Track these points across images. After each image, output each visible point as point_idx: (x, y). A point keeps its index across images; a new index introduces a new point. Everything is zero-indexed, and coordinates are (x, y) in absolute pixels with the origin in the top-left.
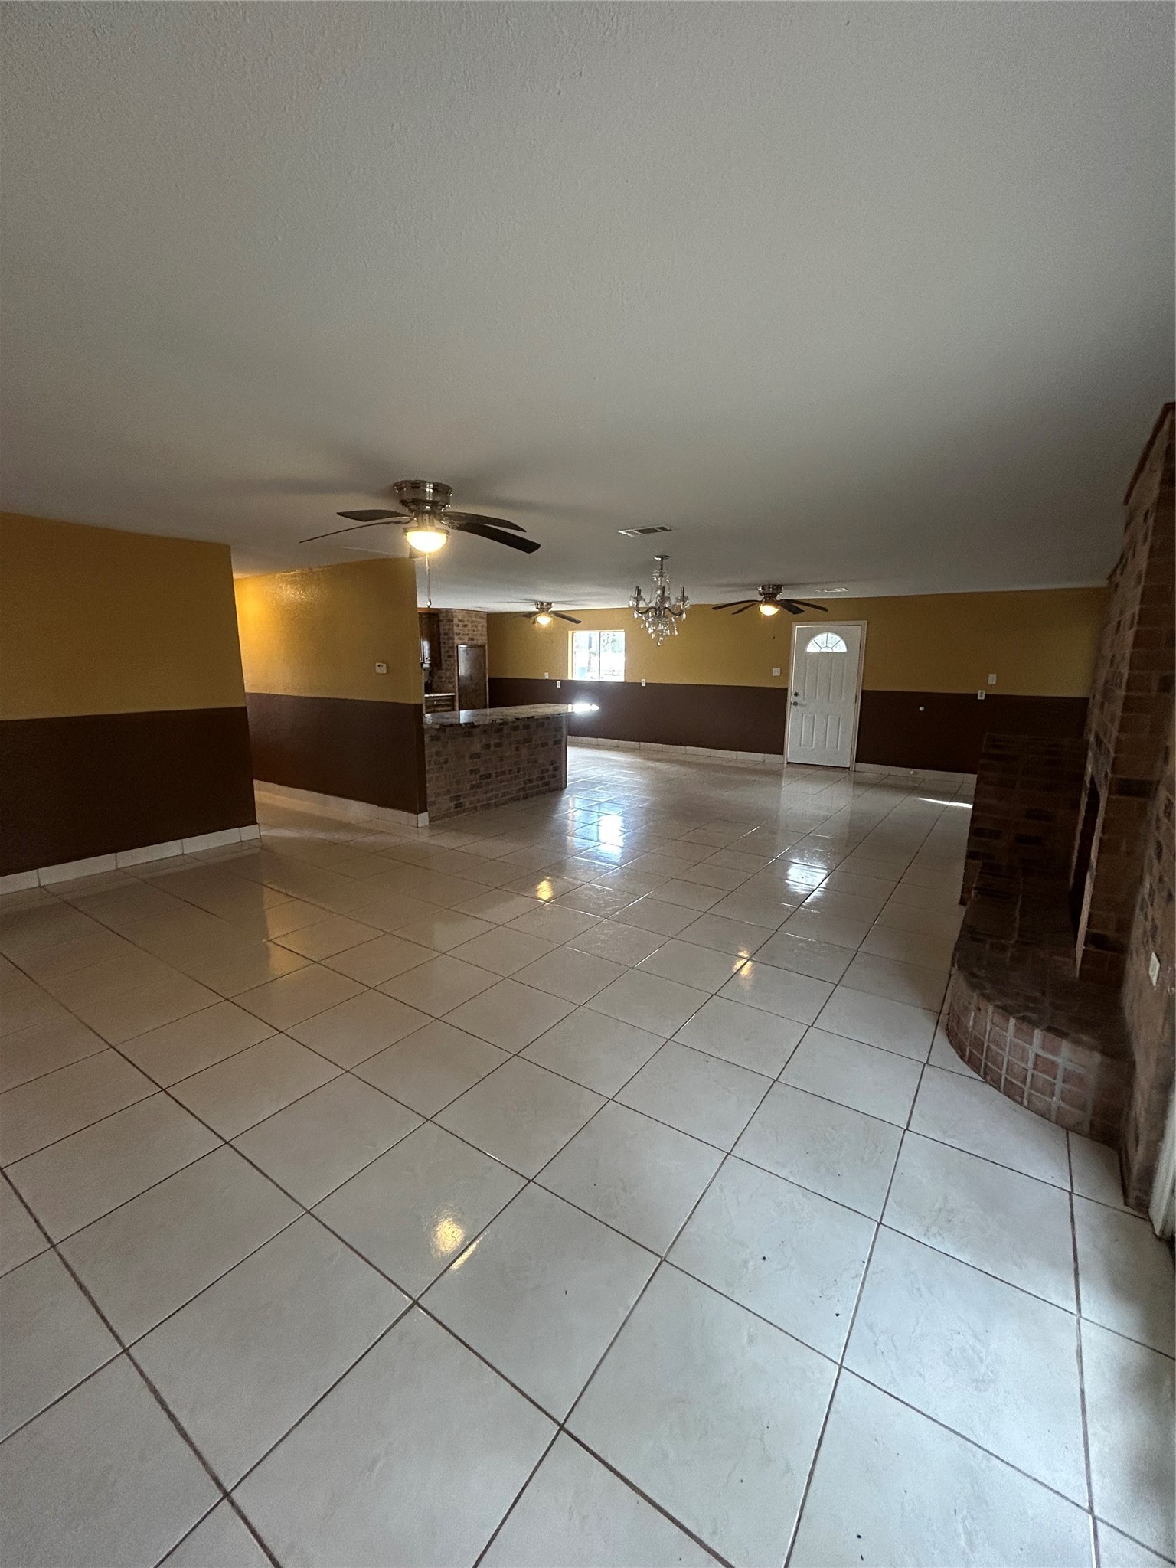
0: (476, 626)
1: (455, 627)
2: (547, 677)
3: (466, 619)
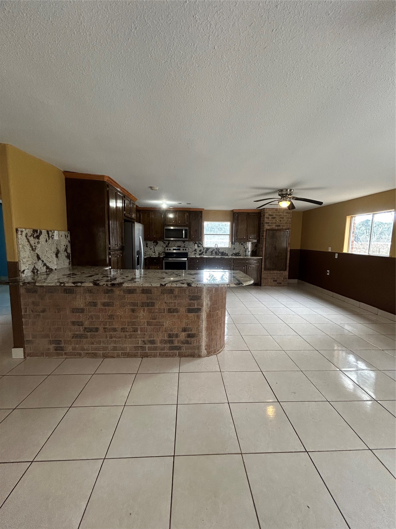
0: (283, 218)
1: (265, 219)
2: (330, 251)
3: (274, 214)
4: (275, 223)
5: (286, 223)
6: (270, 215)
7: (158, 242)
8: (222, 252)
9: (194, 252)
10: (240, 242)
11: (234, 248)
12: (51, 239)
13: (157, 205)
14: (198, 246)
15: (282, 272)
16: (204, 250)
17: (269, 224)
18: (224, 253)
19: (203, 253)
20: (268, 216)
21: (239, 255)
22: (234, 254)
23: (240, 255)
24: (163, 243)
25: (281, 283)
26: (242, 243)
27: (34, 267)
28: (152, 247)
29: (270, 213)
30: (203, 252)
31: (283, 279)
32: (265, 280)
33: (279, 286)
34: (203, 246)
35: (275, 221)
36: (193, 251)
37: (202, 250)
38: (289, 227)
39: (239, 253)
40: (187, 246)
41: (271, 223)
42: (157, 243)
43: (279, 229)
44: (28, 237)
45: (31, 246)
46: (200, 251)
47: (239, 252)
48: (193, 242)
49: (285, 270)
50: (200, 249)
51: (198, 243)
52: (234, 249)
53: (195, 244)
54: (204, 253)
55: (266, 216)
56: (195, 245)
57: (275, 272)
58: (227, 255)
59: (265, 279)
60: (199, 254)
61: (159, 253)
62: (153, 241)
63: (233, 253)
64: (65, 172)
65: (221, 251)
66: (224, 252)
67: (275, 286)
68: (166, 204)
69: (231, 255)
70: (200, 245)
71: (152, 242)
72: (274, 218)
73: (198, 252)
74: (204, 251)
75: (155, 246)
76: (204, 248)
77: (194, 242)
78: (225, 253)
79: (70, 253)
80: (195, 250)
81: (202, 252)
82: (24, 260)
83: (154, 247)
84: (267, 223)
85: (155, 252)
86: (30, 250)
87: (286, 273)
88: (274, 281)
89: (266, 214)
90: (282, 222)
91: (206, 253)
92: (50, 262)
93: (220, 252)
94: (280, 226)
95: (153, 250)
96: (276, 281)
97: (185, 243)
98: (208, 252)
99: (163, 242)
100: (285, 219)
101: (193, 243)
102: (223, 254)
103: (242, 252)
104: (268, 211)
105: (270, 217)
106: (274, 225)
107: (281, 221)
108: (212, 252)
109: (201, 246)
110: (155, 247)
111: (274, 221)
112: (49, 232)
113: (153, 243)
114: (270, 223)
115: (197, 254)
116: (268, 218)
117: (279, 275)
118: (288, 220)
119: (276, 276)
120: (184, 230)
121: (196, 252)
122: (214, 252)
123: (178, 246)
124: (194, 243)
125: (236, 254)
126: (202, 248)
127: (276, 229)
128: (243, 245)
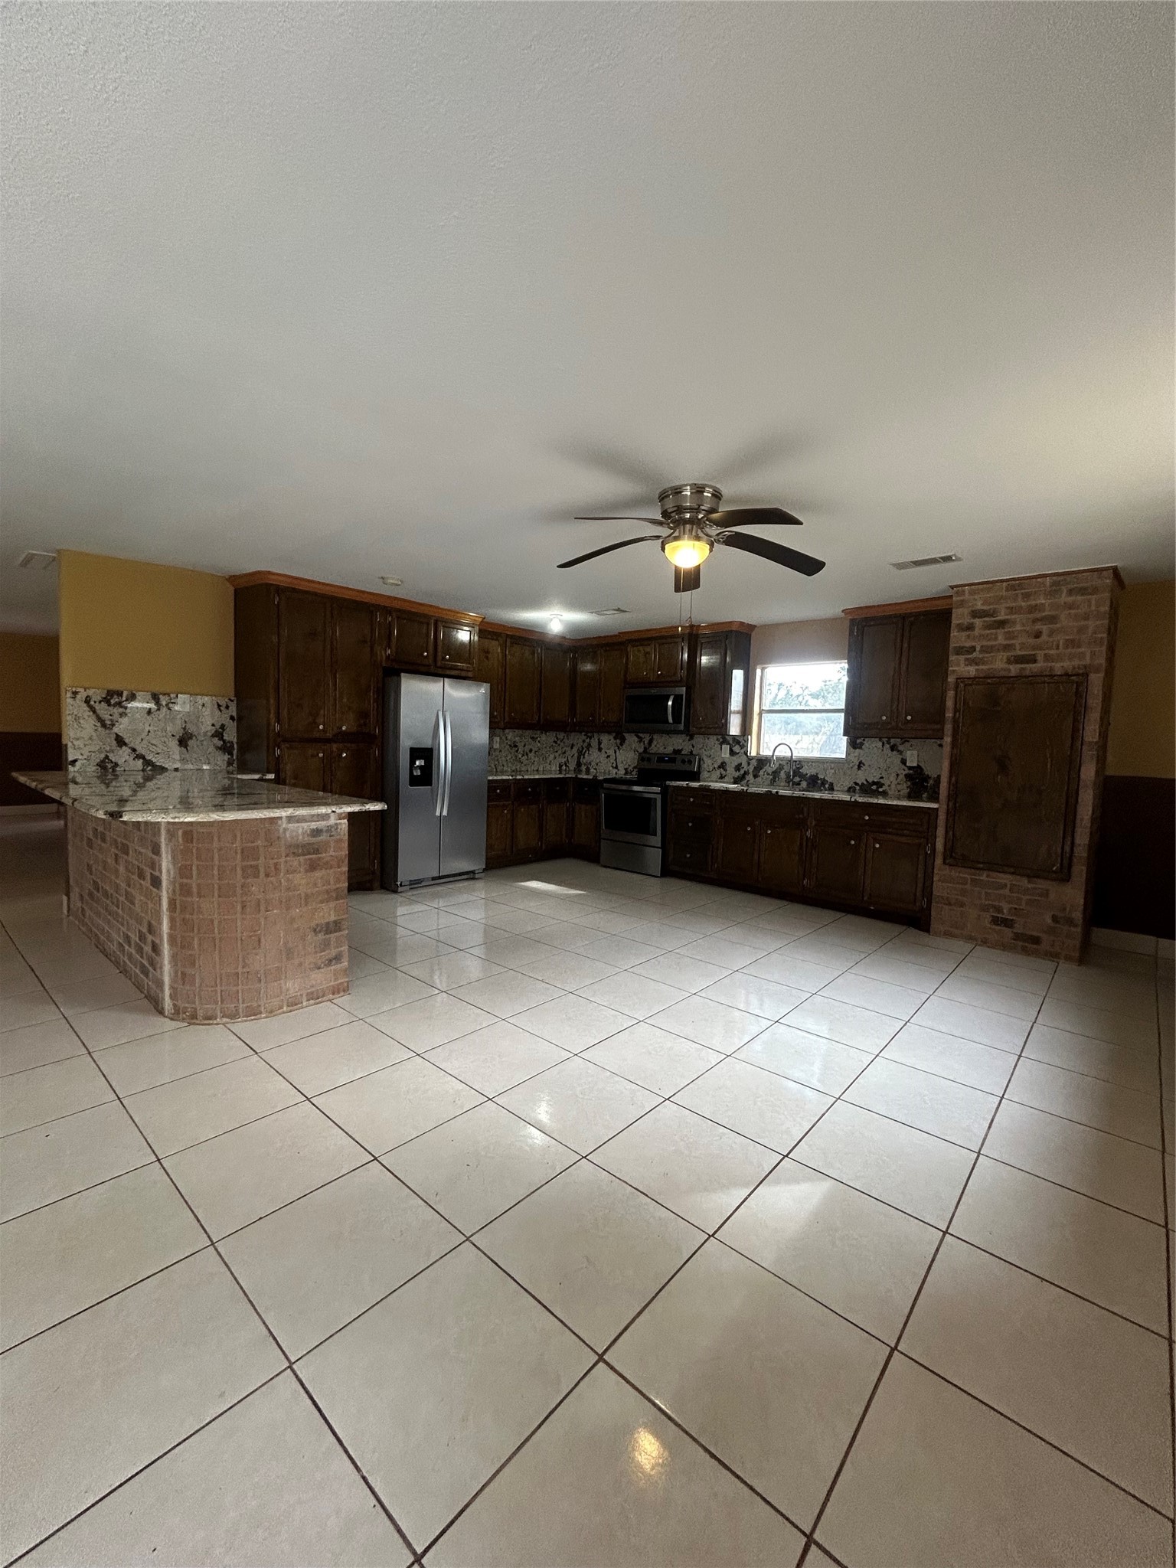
0: (1053, 619)
1: (955, 634)
3: (997, 606)
4: (1007, 648)
5: (1071, 643)
6: (975, 614)
7: (626, 735)
8: (812, 776)
9: (718, 772)
10: (885, 740)
11: (860, 763)
12: (164, 710)
13: (535, 624)
14: (732, 753)
15: (1042, 884)
16: (749, 764)
17: (975, 655)
18: (819, 782)
19: (747, 778)
20: (967, 620)
21: (880, 790)
22: (858, 788)
23: (884, 794)
24: (636, 739)
25: (1036, 941)
26: (892, 740)
27: (107, 757)
28: (611, 752)
29: (979, 603)
30: (746, 773)
31: (1049, 921)
32: (947, 907)
33: (1025, 951)
34: (746, 754)
35: (1006, 639)
36: (716, 766)
37: (744, 764)
38: (1088, 661)
39: (879, 784)
40: (700, 749)
41: (984, 649)
42: (623, 740)
43: (1028, 673)
44: (92, 703)
45: (99, 719)
46: (738, 768)
47: (882, 778)
48: (715, 737)
49: (1064, 876)
50: (736, 760)
51: (731, 742)
52: (859, 767)
53: (721, 744)
54: (750, 777)
55: (955, 621)
56: (723, 746)
57: (1005, 879)
58: (831, 789)
59: (950, 904)
60: (734, 778)
61: (626, 769)
62: (614, 734)
63: (856, 784)
64: (232, 579)
65: (807, 771)
66: (821, 776)
67: (1005, 947)
68: (560, 620)
69: (846, 789)
70: (736, 749)
71: (611, 737)
72: (1002, 624)
73: (731, 772)
74: (751, 771)
75: (619, 748)
76: (750, 759)
77: (719, 737)
78: (824, 782)
79: (235, 740)
80: (723, 766)
81: (742, 772)
82: (76, 743)
83: (615, 752)
84: (959, 651)
85: (616, 767)
86: (95, 726)
87: (1073, 896)
88: (996, 921)
89: (960, 611)
90: (1044, 637)
91: (755, 776)
92: (158, 754)
93: (803, 776)
94: (1035, 661)
95: (612, 761)
96: (1007, 923)
97: (694, 742)
98: (761, 773)
99: (638, 737)
100: (1064, 620)
101: (717, 742)
102: (815, 782)
103: (892, 778)
104: (967, 596)
105: (978, 622)
106: (1003, 656)
107: (1038, 635)
108: (776, 774)
109: (742, 751)
110: (618, 751)
111: (1001, 640)
112: (161, 696)
113: (615, 738)
114: (978, 649)
115: (726, 779)
116: (970, 627)
117: (1025, 898)
118: (1081, 630)
119: (1009, 902)
120: (672, 697)
121: (725, 770)
122: (782, 774)
123: (674, 749)
124: (721, 740)
125: (867, 788)
126: (743, 760)
127: (1013, 674)
128: (901, 752)
